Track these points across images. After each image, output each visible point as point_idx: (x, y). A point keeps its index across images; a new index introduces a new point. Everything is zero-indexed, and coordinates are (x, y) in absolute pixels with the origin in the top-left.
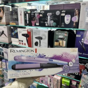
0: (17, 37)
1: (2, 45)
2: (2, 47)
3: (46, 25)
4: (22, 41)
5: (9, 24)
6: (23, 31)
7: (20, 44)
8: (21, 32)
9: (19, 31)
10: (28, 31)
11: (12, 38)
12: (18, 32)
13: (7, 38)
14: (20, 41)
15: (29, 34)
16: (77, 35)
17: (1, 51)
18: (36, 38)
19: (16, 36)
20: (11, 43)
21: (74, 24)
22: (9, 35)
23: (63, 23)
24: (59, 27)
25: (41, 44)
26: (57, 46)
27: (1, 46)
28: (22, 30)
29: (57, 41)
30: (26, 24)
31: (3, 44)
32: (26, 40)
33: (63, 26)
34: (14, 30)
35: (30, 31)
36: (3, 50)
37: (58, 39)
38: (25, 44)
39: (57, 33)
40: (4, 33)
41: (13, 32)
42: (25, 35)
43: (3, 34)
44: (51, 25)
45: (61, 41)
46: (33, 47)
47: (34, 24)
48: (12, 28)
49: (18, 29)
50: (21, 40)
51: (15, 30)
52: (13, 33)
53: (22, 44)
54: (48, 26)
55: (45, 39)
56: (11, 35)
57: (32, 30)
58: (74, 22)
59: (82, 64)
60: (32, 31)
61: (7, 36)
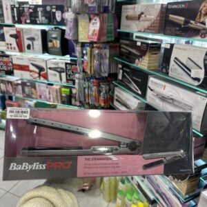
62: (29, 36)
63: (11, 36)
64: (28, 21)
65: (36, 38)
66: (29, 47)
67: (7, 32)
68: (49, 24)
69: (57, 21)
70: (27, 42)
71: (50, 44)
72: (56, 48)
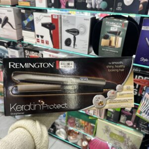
0: (33, 30)
1: (5, 44)
2: (6, 47)
3: (88, 6)
4: (42, 37)
5: (18, 5)
6: (44, 17)
7: (38, 43)
8: (39, 19)
9: (37, 18)
10: (54, 17)
11: (23, 31)
12: (35, 20)
13: (15, 31)
14: (38, 36)
15: (54, 24)
16: (143, 27)
17: (5, 54)
18: (68, 31)
19: (31, 27)
20: (22, 39)
21: (141, 6)
22: (18, 25)
23: (120, 4)
24: (112, 11)
25: (76, 43)
26: (105, 46)
27: (4, 46)
28: (42, 17)
29: (106, 37)
30: (50, 4)
31: (7, 42)
32: (49, 36)
33: (119, 8)
34: (26, 15)
35: (57, 18)
36: (7, 52)
37: (108, 34)
38: (47, 43)
39: (107, 23)
40: (9, 21)
41: (25, 20)
42: (48, 26)
43: (7, 24)
44: (97, 7)
45: (113, 38)
46: (61, 48)
47: (65, 4)
48: (23, 11)
49: (34, 13)
50: (40, 34)
51: (28, 16)
52: (26, 22)
53: (43, 42)
54: (91, 9)
55: (84, 33)
56: (21, 26)
57: (61, 16)
58: (141, 2)
59: (145, 78)
60: (61, 18)
61: (15, 28)
62: (70, 28)
63: (44, 25)
64: (71, 4)
65: (81, 30)
66: (68, 43)
67: (38, 20)
68: (107, 9)
69: (124, 6)
70: (65, 36)
71: (104, 42)
72: (114, 47)
